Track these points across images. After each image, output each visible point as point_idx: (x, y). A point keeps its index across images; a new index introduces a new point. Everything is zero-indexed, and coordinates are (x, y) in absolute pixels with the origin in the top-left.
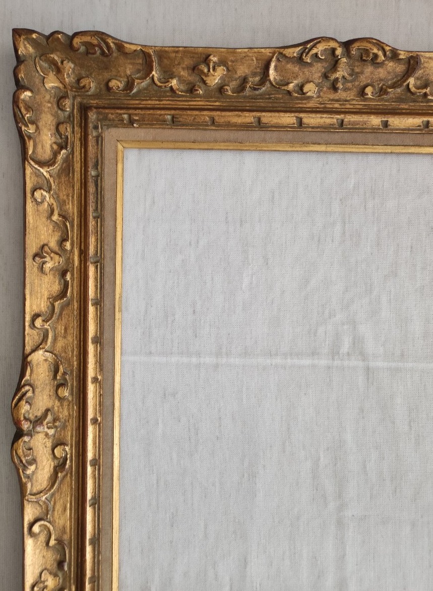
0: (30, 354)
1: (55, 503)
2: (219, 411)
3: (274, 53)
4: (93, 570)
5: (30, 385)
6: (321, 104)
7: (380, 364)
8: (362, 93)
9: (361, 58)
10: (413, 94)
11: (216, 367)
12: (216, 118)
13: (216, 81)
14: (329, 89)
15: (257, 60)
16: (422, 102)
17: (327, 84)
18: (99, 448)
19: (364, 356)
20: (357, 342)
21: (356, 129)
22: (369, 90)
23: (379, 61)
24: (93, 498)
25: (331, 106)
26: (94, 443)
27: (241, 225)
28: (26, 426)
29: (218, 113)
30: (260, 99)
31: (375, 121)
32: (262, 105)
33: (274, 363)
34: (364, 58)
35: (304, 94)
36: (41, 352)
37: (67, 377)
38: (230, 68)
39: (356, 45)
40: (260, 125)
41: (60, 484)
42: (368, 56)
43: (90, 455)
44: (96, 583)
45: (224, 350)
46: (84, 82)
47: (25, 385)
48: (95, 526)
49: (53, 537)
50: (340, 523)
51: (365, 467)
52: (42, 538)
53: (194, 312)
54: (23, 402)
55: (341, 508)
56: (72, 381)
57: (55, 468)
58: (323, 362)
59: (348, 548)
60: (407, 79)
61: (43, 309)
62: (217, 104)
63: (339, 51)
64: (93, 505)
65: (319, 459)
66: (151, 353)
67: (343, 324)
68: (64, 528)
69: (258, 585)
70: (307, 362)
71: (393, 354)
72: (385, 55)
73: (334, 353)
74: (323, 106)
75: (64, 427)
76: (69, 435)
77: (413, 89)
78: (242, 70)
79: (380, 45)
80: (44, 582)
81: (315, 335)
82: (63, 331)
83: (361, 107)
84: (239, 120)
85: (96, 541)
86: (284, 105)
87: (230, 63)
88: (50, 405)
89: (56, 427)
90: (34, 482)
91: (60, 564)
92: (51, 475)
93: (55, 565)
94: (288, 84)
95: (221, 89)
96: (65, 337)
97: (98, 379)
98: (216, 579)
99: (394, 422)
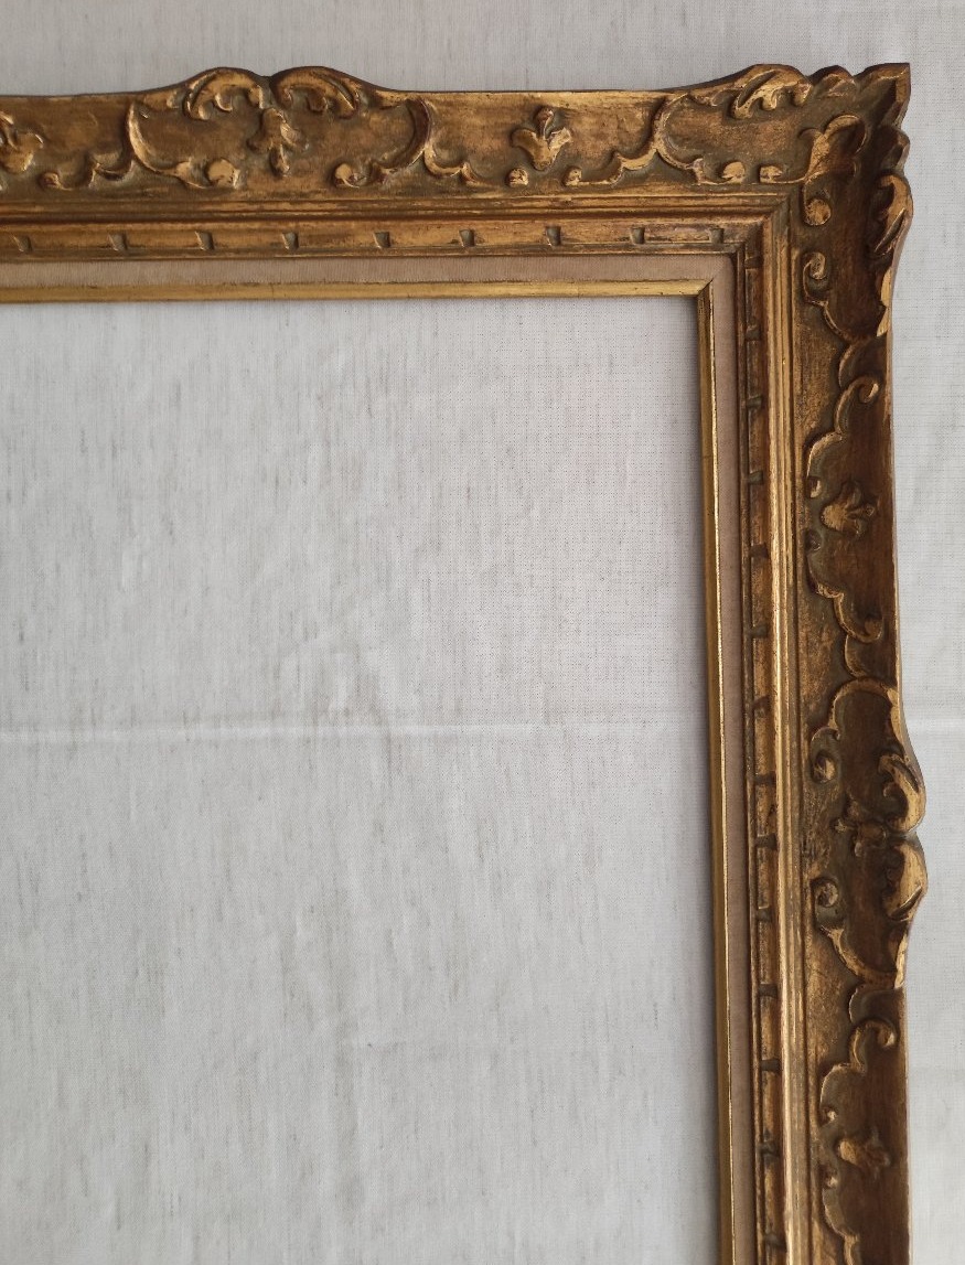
2: (82, 839)
3: (127, 105)
6: (250, 202)
7: (413, 729)
8: (331, 179)
9: (309, 107)
10: (438, 176)
11: (73, 748)
12: (34, 239)
13: (29, 162)
14: (265, 172)
15: (98, 118)
16: (458, 193)
17: (258, 163)
19: (377, 714)
20: (365, 686)
21: (327, 251)
22: (343, 172)
23: (343, 112)
25: (273, 207)
27: (114, 455)
29: (35, 228)
30: (122, 197)
31: (367, 236)
32: (130, 208)
33: (192, 738)
34: (313, 108)
35: (212, 183)
38: (49, 136)
39: (292, 80)
42: (320, 103)
45: (87, 715)
50: (342, 1062)
51: (390, 944)
53: (22, 637)
55: (343, 1030)
58: (295, 731)
59: (360, 1113)
60: (417, 148)
62: (38, 209)
63: (260, 96)
65: (295, 932)
67: (333, 651)
69: (176, 1201)
70: (263, 731)
71: (439, 709)
72: (353, 101)
73: (316, 712)
74: (256, 207)
77: (434, 168)
78: (77, 135)
79: (334, 76)
81: (277, 676)
83: (334, 206)
84: (83, 242)
86: (175, 207)
87: (45, 127)
94: (175, 165)
95: (40, 180)
98: (86, 1192)
99: (446, 850)
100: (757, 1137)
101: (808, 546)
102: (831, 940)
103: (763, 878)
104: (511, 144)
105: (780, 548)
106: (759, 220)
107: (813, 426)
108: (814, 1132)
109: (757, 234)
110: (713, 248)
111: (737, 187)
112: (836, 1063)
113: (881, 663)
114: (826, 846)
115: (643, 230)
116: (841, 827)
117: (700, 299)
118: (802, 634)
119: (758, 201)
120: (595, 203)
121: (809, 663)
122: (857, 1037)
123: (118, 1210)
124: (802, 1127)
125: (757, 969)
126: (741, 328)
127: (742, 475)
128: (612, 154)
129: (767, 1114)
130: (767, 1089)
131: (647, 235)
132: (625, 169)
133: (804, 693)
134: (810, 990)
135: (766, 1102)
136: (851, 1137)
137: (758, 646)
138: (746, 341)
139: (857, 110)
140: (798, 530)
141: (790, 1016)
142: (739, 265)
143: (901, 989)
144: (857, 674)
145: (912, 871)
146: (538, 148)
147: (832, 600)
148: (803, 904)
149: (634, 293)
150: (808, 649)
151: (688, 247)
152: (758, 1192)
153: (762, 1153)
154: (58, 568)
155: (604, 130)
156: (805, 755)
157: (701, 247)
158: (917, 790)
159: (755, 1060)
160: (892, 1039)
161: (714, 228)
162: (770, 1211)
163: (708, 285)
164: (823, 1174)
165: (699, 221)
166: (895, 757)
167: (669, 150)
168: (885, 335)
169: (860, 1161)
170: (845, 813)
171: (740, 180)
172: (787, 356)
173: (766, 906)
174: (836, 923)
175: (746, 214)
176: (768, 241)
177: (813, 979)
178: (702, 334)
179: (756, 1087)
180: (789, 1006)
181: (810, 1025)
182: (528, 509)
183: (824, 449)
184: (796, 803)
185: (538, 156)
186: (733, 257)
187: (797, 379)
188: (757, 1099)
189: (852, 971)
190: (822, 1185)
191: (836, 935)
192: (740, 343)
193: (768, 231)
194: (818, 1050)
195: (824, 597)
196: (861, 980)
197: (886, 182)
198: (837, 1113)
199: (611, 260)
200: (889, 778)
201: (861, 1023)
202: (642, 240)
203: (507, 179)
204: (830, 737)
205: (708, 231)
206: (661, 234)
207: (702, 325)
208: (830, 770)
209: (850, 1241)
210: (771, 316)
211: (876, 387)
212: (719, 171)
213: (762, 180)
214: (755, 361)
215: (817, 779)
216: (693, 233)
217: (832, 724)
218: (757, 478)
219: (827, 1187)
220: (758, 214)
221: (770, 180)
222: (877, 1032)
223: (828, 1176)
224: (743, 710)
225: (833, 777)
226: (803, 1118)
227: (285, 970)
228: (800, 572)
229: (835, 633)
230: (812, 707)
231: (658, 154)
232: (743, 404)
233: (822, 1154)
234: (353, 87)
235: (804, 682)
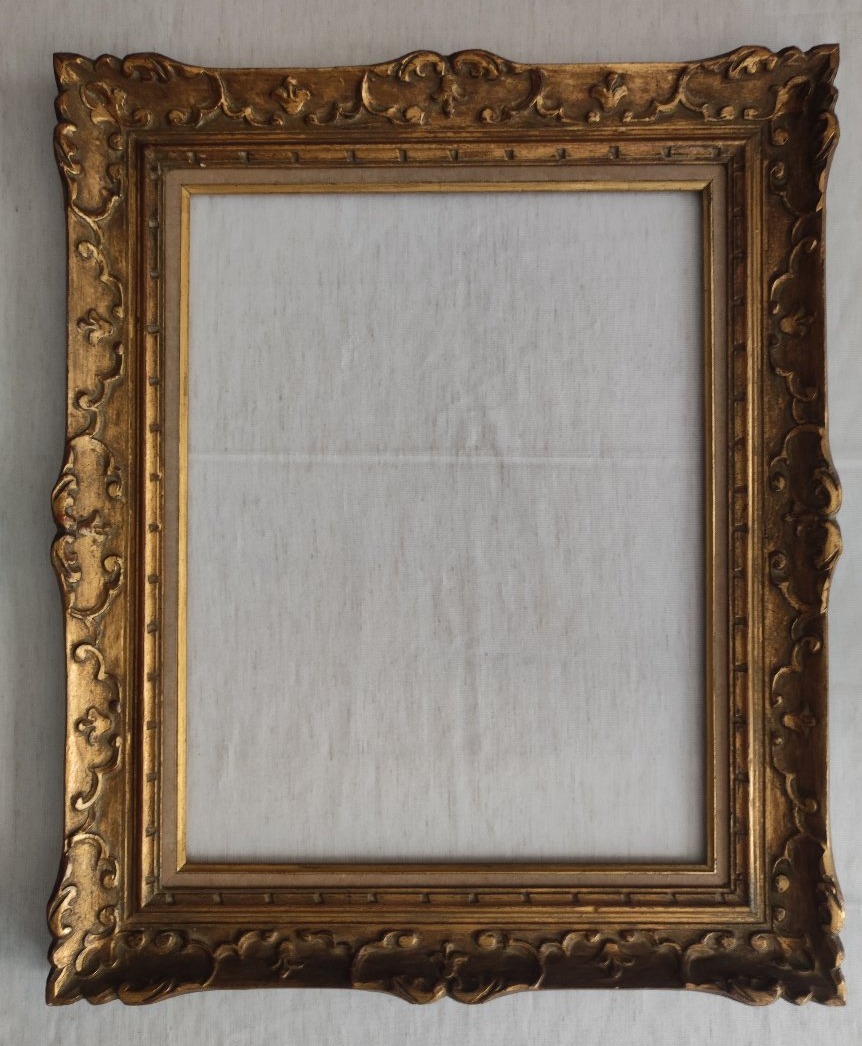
0: (74, 438)
1: (105, 627)
2: (314, 521)
3: (364, 72)
4: (153, 713)
5: (73, 474)
6: (430, 132)
7: (517, 460)
8: (479, 118)
9: (470, 73)
10: (544, 116)
11: (309, 467)
12: (301, 154)
13: (300, 108)
14: (440, 113)
15: (345, 81)
16: (556, 126)
17: (436, 108)
18: (160, 562)
19: (497, 452)
20: (488, 432)
21: (475, 162)
22: (487, 114)
23: (491, 77)
24: (153, 623)
25: (443, 135)
26: (154, 555)
27: (338, 288)
28: (68, 524)
29: (303, 147)
30: (354, 129)
31: (498, 152)
32: (358, 136)
33: (382, 461)
34: (474, 74)
35: (408, 121)
36: (87, 438)
37: (120, 472)
38: (315, 92)
39: (461, 58)
40: (356, 162)
41: (111, 604)
42: (478, 71)
43: (148, 570)
44: (157, 730)
45: (319, 445)
46: (139, 115)
47: (66, 474)
48: (155, 658)
49: (103, 669)
50: (470, 665)
51: (500, 591)
52: (89, 668)
53: (281, 398)
54: (65, 494)
55: (471, 644)
56: (126, 478)
57: (105, 584)
58: (444, 459)
59: (480, 695)
60: (533, 99)
61: (90, 388)
62: (302, 136)
63: (442, 67)
64: (152, 632)
65: (442, 582)
66: (226, 449)
67: (469, 410)
68: (117, 659)
69: (365, 745)
70: (425, 458)
71: (534, 447)
72: (498, 70)
73: (458, 446)
74: (432, 135)
75: (117, 535)
76: (123, 544)
77: (542, 111)
78: (330, 94)
79: (489, 56)
80: (91, 722)
81: (434, 425)
82: (114, 417)
83: (479, 135)
84: (329, 156)
85: (156, 678)
86: (384, 136)
87: (313, 86)
88: (99, 505)
89: (106, 534)
90: (79, 595)
91: (112, 704)
92: (100, 593)
93: (106, 705)
94: (387, 109)
95: (305, 118)
96: (117, 424)
97: (158, 476)
98: (312, 737)
99: (536, 534)
100: (731, 713)
101: (771, 344)
102: (780, 589)
103: (738, 551)
104: (590, 96)
105: (753, 345)
106: (743, 142)
107: (775, 269)
108: (768, 711)
109: (742, 150)
110: (713, 160)
111: (729, 122)
112: (783, 667)
113: (815, 412)
114: (779, 530)
115: (670, 149)
116: (789, 519)
117: (705, 192)
118: (766, 399)
119: (742, 131)
120: (640, 132)
121: (770, 418)
122: (796, 649)
123: (331, 749)
124: (760, 708)
125: (734, 607)
126: (730, 210)
127: (730, 301)
128: (652, 101)
129: (738, 699)
130: (739, 683)
131: (673, 152)
132: (660, 111)
133: (766, 436)
134: (767, 622)
135: (738, 691)
136: (791, 713)
137: (738, 406)
138: (734, 216)
139: (805, 74)
140: (764, 334)
141: (753, 638)
142: (730, 171)
143: (824, 614)
144: (800, 422)
145: (833, 538)
146: (607, 98)
147: (785, 377)
148: (763, 569)
149: (663, 188)
150: (770, 408)
151: (698, 159)
152: (732, 748)
153: (734, 723)
154: (303, 356)
155: (648, 87)
156: (766, 475)
157: (706, 159)
158: (837, 489)
159: (731, 665)
160: (818, 646)
161: (715, 147)
162: (739, 760)
163: (709, 184)
164: (773, 736)
165: (705, 143)
166: (823, 469)
167: (687, 99)
168: (821, 210)
169: (797, 725)
170: (791, 510)
171: (732, 118)
172: (759, 227)
173: (740, 569)
174: (784, 580)
175: (734, 139)
176: (748, 154)
177: (769, 615)
178: (706, 214)
179: (731, 682)
180: (754, 631)
181: (766, 644)
182: (592, 324)
183: (781, 284)
184: (760, 505)
185: (606, 103)
186: (725, 166)
187: (765, 241)
188: (731, 690)
189: (794, 608)
190: (772, 743)
191: (784, 586)
192: (730, 218)
193: (748, 148)
194: (771, 659)
195: (780, 376)
196: (799, 613)
197: (823, 117)
198: (783, 698)
199: (648, 168)
200: (820, 482)
201: (799, 640)
202: (669, 155)
203: (586, 117)
204: (783, 464)
205: (710, 150)
206: (681, 151)
207: (705, 208)
208: (782, 484)
209: (790, 777)
210: (749, 201)
211: (815, 243)
212: (718, 113)
213: (746, 118)
214: (739, 228)
215: (773, 489)
216: (701, 150)
217: (784, 454)
218: (739, 302)
219: (776, 745)
220: (743, 139)
221: (750, 118)
222: (808, 643)
223: (777, 738)
224: (727, 447)
225: (785, 488)
226: (761, 703)
227: (436, 606)
228: (765, 361)
229: (787, 398)
230: (771, 445)
231: (680, 102)
232: (731, 256)
233: (773, 725)
234: (499, 61)
235: (766, 429)
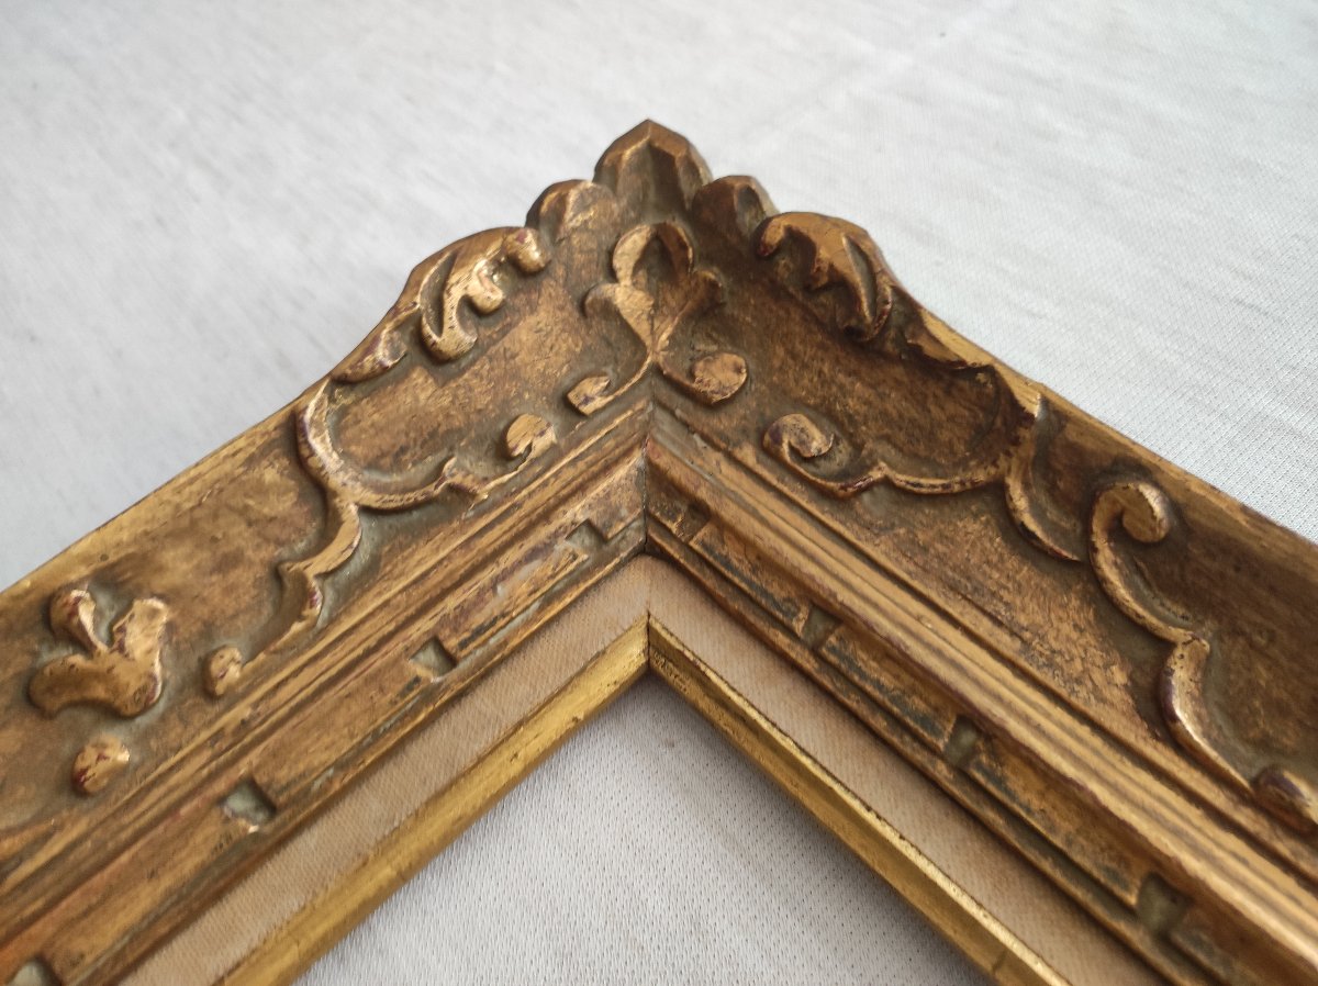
104: (44, 714)
106: (637, 459)
107: (1120, 677)
109: (655, 476)
110: (600, 564)
111: (554, 453)
115: (436, 642)
117: (659, 665)
119: (610, 444)
126: (781, 640)
127: (1122, 927)
128: (276, 574)
131: (451, 644)
132: (324, 576)
138: (815, 651)
142: (672, 550)
146: (106, 676)
149: (517, 767)
151: (549, 599)
155: (225, 549)
157: (573, 579)
161: (572, 531)
163: (649, 628)
165: (530, 543)
167: (379, 489)
168: (1046, 402)
171: (551, 436)
172: (918, 607)
175: (607, 469)
176: (677, 473)
178: (723, 719)
183: (1201, 698)
185: (116, 691)
186: (649, 550)
187: (984, 627)
192: (809, 664)
193: (663, 461)
197: (775, 235)
199: (415, 750)
202: (450, 661)
203: (75, 785)
205: (562, 545)
206: (478, 619)
207: (705, 704)
210: (811, 569)
212: (502, 454)
213: (587, 409)
214: (872, 667)
216: (536, 568)
218: (1160, 905)
220: (628, 453)
221: (599, 402)
231: (366, 510)
232: (941, 771)
